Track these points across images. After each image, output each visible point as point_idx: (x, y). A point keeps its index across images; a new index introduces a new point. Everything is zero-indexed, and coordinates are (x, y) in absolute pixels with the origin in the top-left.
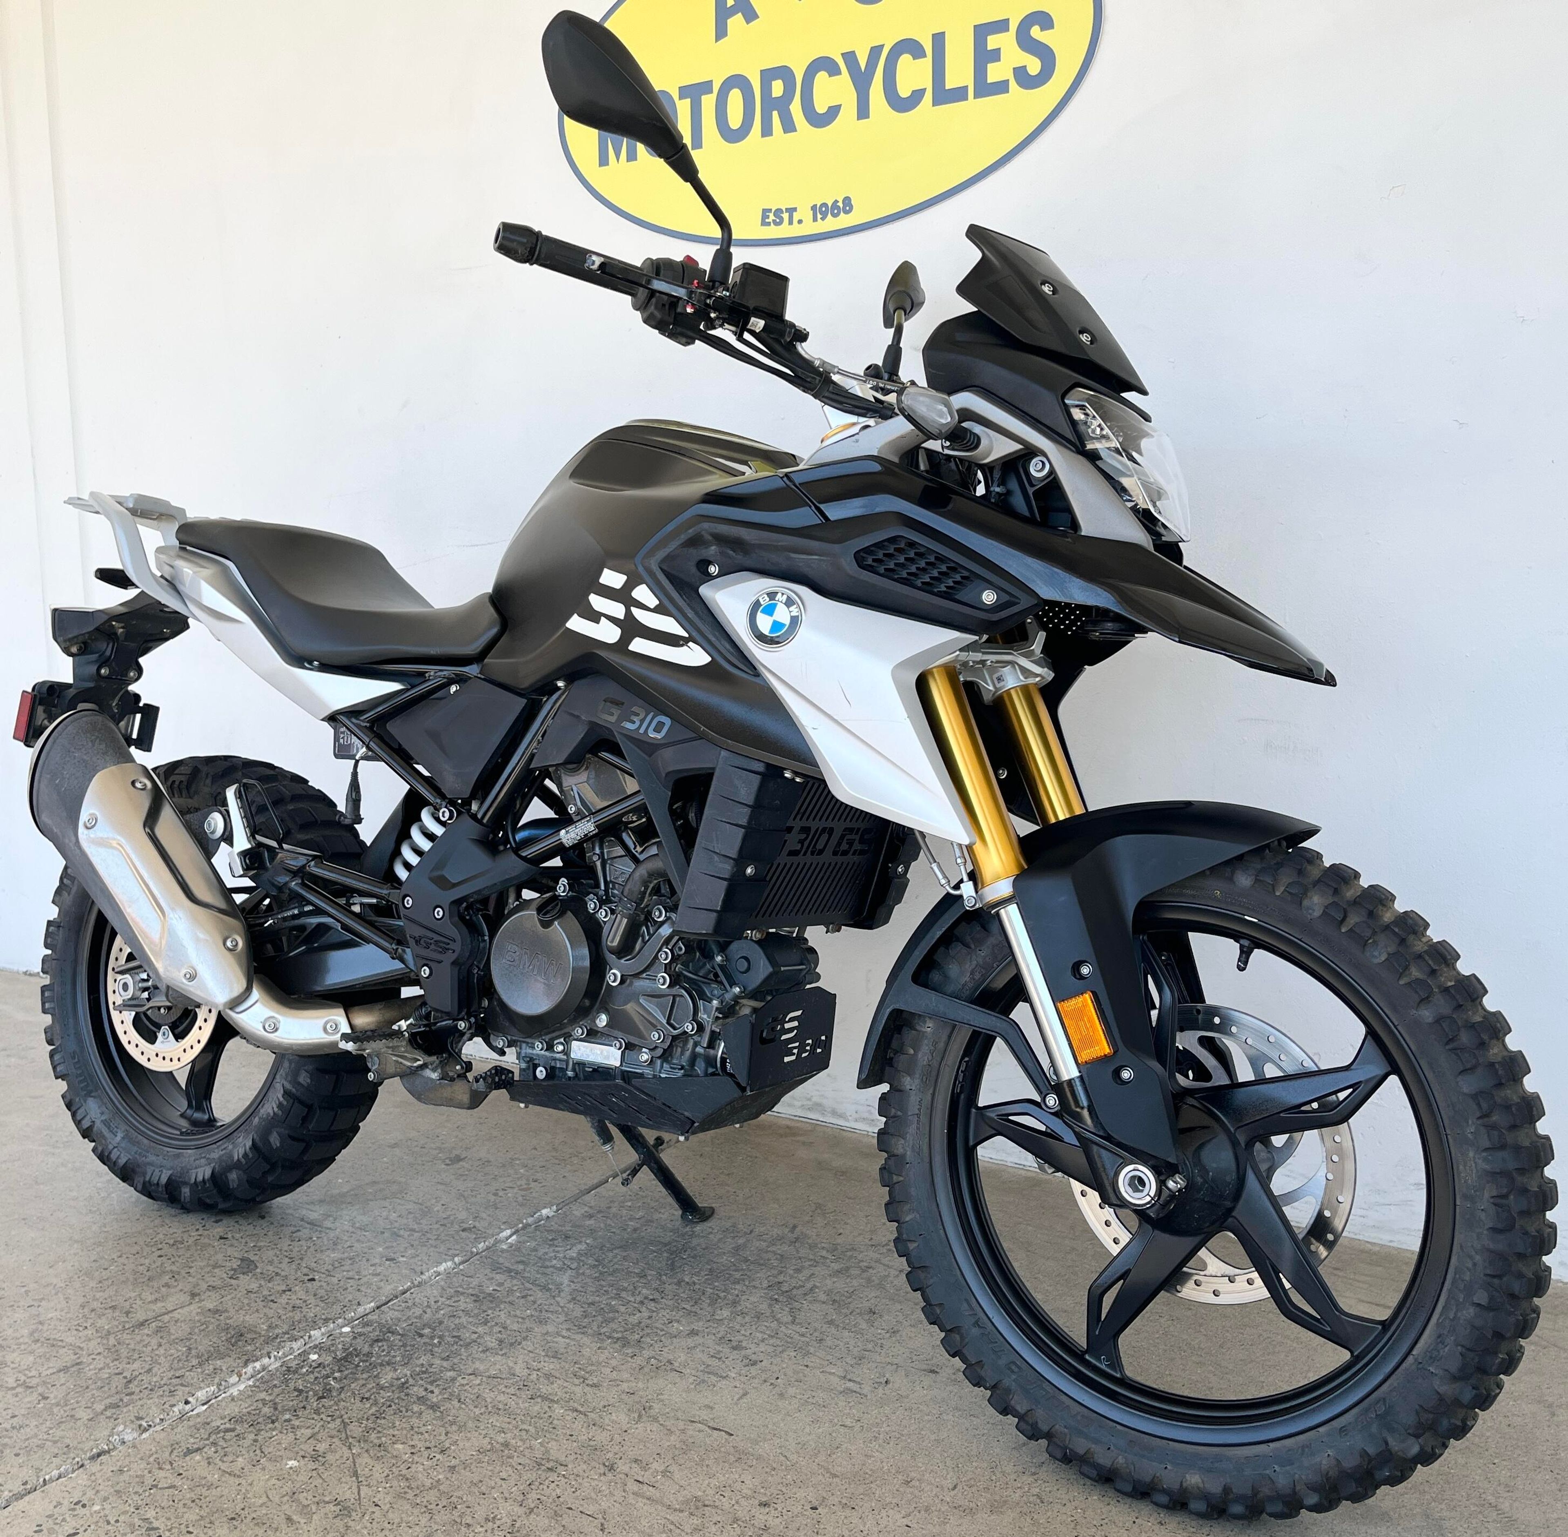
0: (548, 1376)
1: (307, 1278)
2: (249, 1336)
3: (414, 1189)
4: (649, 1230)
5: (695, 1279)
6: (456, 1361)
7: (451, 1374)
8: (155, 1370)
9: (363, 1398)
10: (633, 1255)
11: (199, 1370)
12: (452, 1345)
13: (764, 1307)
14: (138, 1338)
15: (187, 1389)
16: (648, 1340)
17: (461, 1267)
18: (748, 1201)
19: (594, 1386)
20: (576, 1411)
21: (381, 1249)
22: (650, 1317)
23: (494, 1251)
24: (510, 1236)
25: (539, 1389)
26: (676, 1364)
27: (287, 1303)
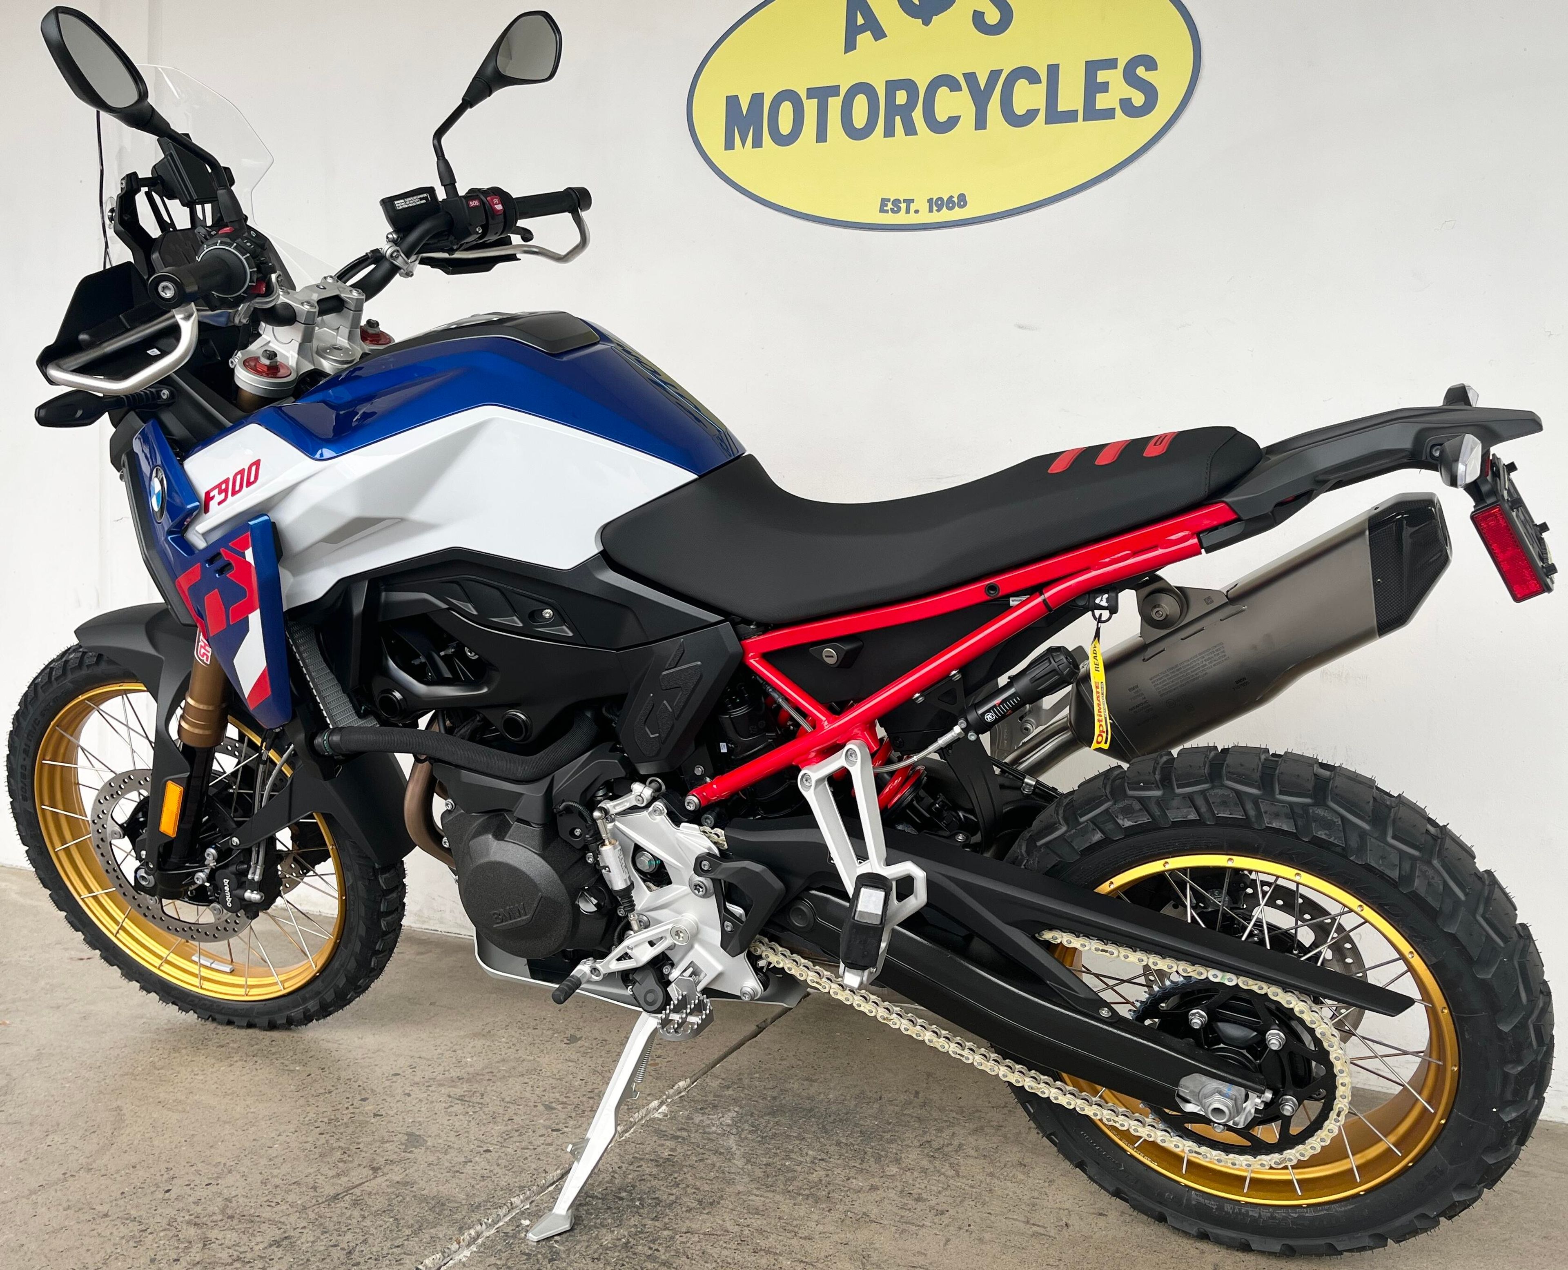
0: (761, 1231)
1: (481, 1150)
2: (450, 1205)
3: (545, 1066)
4: (787, 1099)
5: (851, 1140)
6: (666, 1220)
7: (666, 1233)
8: (370, 1241)
9: (593, 1259)
10: (783, 1121)
11: (417, 1239)
12: (655, 1206)
13: (925, 1163)
14: (338, 1211)
15: (413, 1258)
16: (836, 1195)
17: (627, 1135)
18: (864, 1071)
19: (809, 1238)
20: (802, 1261)
21: (542, 1121)
22: (827, 1175)
23: (653, 1120)
24: (660, 1106)
25: (758, 1244)
26: (873, 1217)
27: (474, 1174)
